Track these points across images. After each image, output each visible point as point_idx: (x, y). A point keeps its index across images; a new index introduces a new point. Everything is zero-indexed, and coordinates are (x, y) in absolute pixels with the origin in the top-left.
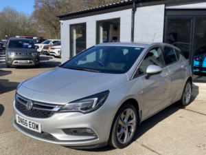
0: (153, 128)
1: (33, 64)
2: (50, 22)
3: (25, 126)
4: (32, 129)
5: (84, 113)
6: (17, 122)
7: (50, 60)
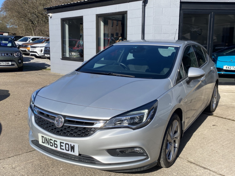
0: (191, 139)
1: (16, 66)
2: (25, 16)
3: (53, 148)
4: (65, 151)
5: (134, 129)
6: (40, 143)
7: (32, 61)
